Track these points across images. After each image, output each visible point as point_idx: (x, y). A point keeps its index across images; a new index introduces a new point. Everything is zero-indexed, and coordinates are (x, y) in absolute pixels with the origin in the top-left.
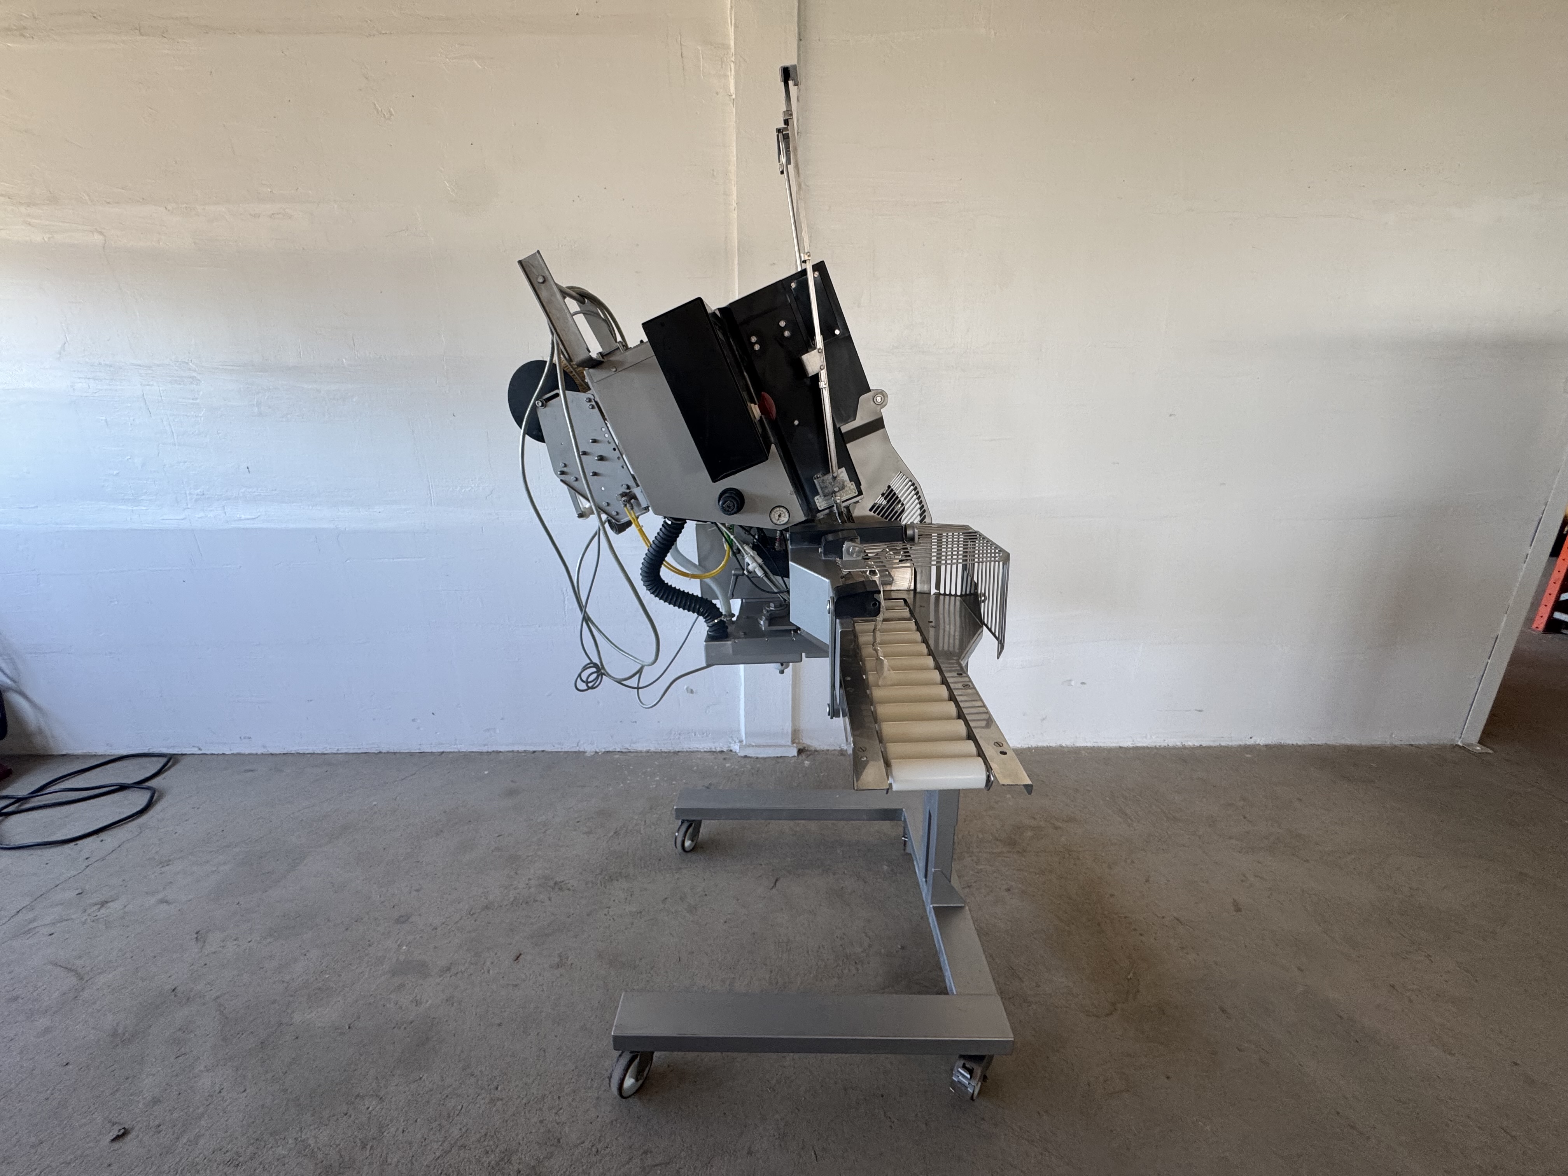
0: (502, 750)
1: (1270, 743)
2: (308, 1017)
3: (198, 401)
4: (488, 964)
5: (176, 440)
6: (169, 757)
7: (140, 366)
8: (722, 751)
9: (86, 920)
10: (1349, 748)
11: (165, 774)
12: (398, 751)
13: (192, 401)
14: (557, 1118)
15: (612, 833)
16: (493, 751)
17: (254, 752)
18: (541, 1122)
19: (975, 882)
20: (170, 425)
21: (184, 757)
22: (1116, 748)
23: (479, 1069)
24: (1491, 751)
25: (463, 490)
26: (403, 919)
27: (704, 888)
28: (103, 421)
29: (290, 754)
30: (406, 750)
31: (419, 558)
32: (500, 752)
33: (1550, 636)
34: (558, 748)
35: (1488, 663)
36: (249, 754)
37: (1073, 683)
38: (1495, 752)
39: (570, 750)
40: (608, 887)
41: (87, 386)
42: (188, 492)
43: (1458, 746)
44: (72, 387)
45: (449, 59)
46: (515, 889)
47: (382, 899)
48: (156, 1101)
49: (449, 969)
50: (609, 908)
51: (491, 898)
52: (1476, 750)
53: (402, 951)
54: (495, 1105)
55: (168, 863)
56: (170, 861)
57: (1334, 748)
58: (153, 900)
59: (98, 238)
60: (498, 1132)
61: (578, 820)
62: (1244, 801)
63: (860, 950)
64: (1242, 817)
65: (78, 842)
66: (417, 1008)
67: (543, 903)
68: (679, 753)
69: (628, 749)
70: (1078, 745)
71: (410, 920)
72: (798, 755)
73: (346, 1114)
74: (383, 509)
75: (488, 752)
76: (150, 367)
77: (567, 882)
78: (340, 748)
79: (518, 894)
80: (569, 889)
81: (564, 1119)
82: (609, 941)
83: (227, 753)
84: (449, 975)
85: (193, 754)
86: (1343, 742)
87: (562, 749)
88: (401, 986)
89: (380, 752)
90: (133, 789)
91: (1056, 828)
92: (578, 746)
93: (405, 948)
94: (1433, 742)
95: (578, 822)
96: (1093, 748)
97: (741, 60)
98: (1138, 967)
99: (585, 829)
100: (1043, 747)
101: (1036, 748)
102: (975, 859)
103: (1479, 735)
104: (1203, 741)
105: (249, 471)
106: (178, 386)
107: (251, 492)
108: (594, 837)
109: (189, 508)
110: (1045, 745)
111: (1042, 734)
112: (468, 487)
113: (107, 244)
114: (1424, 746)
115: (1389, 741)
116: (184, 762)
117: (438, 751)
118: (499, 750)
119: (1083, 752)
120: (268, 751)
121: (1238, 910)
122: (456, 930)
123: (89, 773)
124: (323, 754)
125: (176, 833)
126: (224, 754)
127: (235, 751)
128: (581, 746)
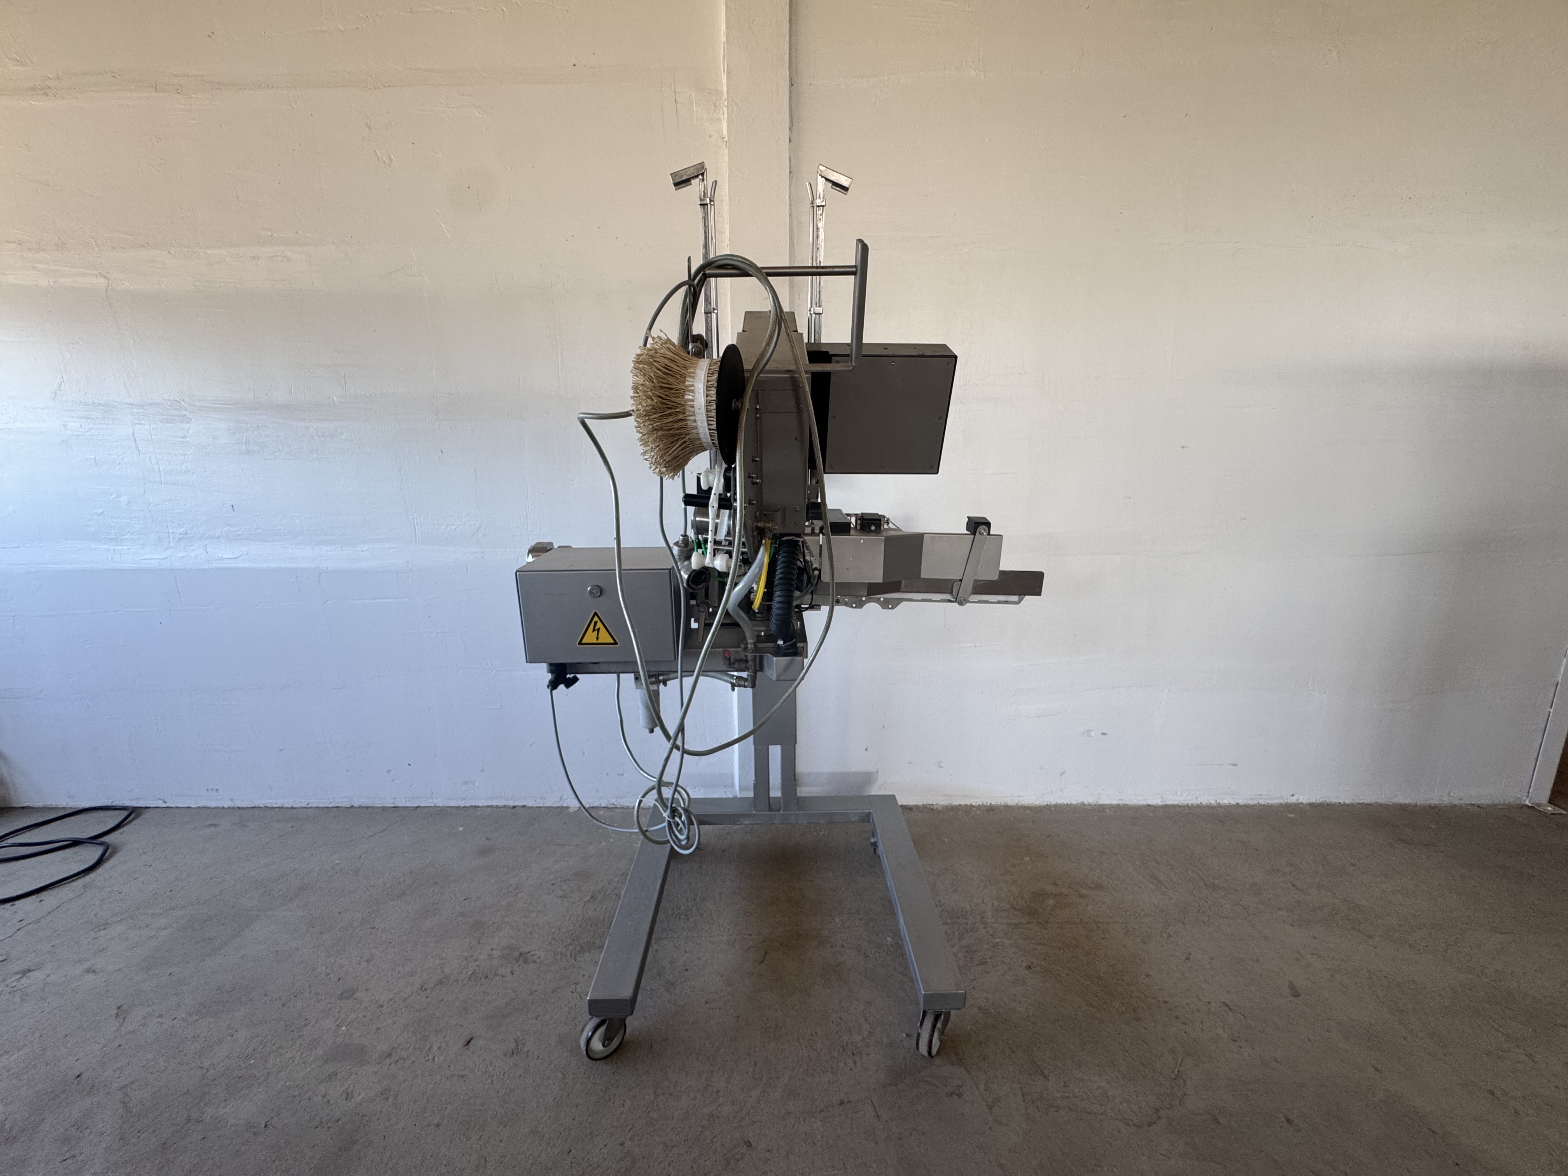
0: (480, 805)
1: (1314, 801)
2: (222, 1113)
3: (187, 439)
4: (435, 1048)
5: (163, 478)
6: (131, 810)
7: (133, 405)
9: (3, 991)
10: (1403, 808)
11: (125, 828)
12: (371, 805)
13: (180, 440)
15: (589, 898)
16: (471, 806)
17: (221, 805)
19: (990, 958)
20: (158, 463)
21: (147, 810)
22: (1144, 806)
24: (1564, 812)
25: (449, 529)
26: (347, 995)
28: (92, 460)
29: (258, 807)
30: (379, 804)
31: (401, 598)
32: (479, 807)
34: (540, 803)
35: (1550, 712)
36: (216, 808)
37: (1092, 734)
39: (553, 806)
40: (578, 959)
41: (80, 426)
42: (171, 531)
43: (1526, 806)
44: (64, 426)
45: (449, 108)
46: (476, 960)
47: (328, 971)
49: (390, 1055)
50: (577, 984)
51: (447, 971)
52: (1548, 810)
53: (340, 1032)
55: (105, 926)
56: (108, 924)
57: (1386, 807)
58: (81, 968)
59: (102, 281)
61: (553, 882)
62: (1291, 867)
63: (859, 1038)
64: (1290, 885)
65: (15, 903)
66: (347, 1102)
67: (504, 977)
69: (615, 805)
70: (1101, 802)
71: (356, 995)
74: (366, 548)
75: (465, 807)
76: (142, 407)
77: (534, 953)
78: (311, 801)
79: (478, 966)
80: (535, 962)
82: (573, 1024)
83: (193, 807)
84: (389, 1062)
85: (157, 807)
86: (1395, 800)
87: (544, 803)
88: (332, 1076)
89: (352, 807)
90: (86, 844)
91: (1081, 896)
92: (561, 800)
93: (344, 1028)
94: (1497, 802)
95: (553, 884)
97: (734, 104)
98: (1183, 1064)
99: (560, 893)
100: (1064, 805)
101: (1056, 806)
102: (991, 931)
103: (1547, 793)
104: (1240, 799)
105: (233, 510)
106: (169, 425)
107: (234, 531)
108: (568, 902)
109: (171, 548)
110: (1065, 803)
111: (1061, 790)
112: (454, 525)
113: (110, 287)
114: (1489, 806)
115: (1446, 801)
116: (146, 816)
117: (413, 806)
118: (477, 804)
119: (1108, 810)
120: (235, 804)
121: (1297, 995)
122: (404, 1008)
123: (45, 827)
124: (293, 808)
125: (120, 893)
126: (190, 807)
127: (201, 804)
128: (564, 800)
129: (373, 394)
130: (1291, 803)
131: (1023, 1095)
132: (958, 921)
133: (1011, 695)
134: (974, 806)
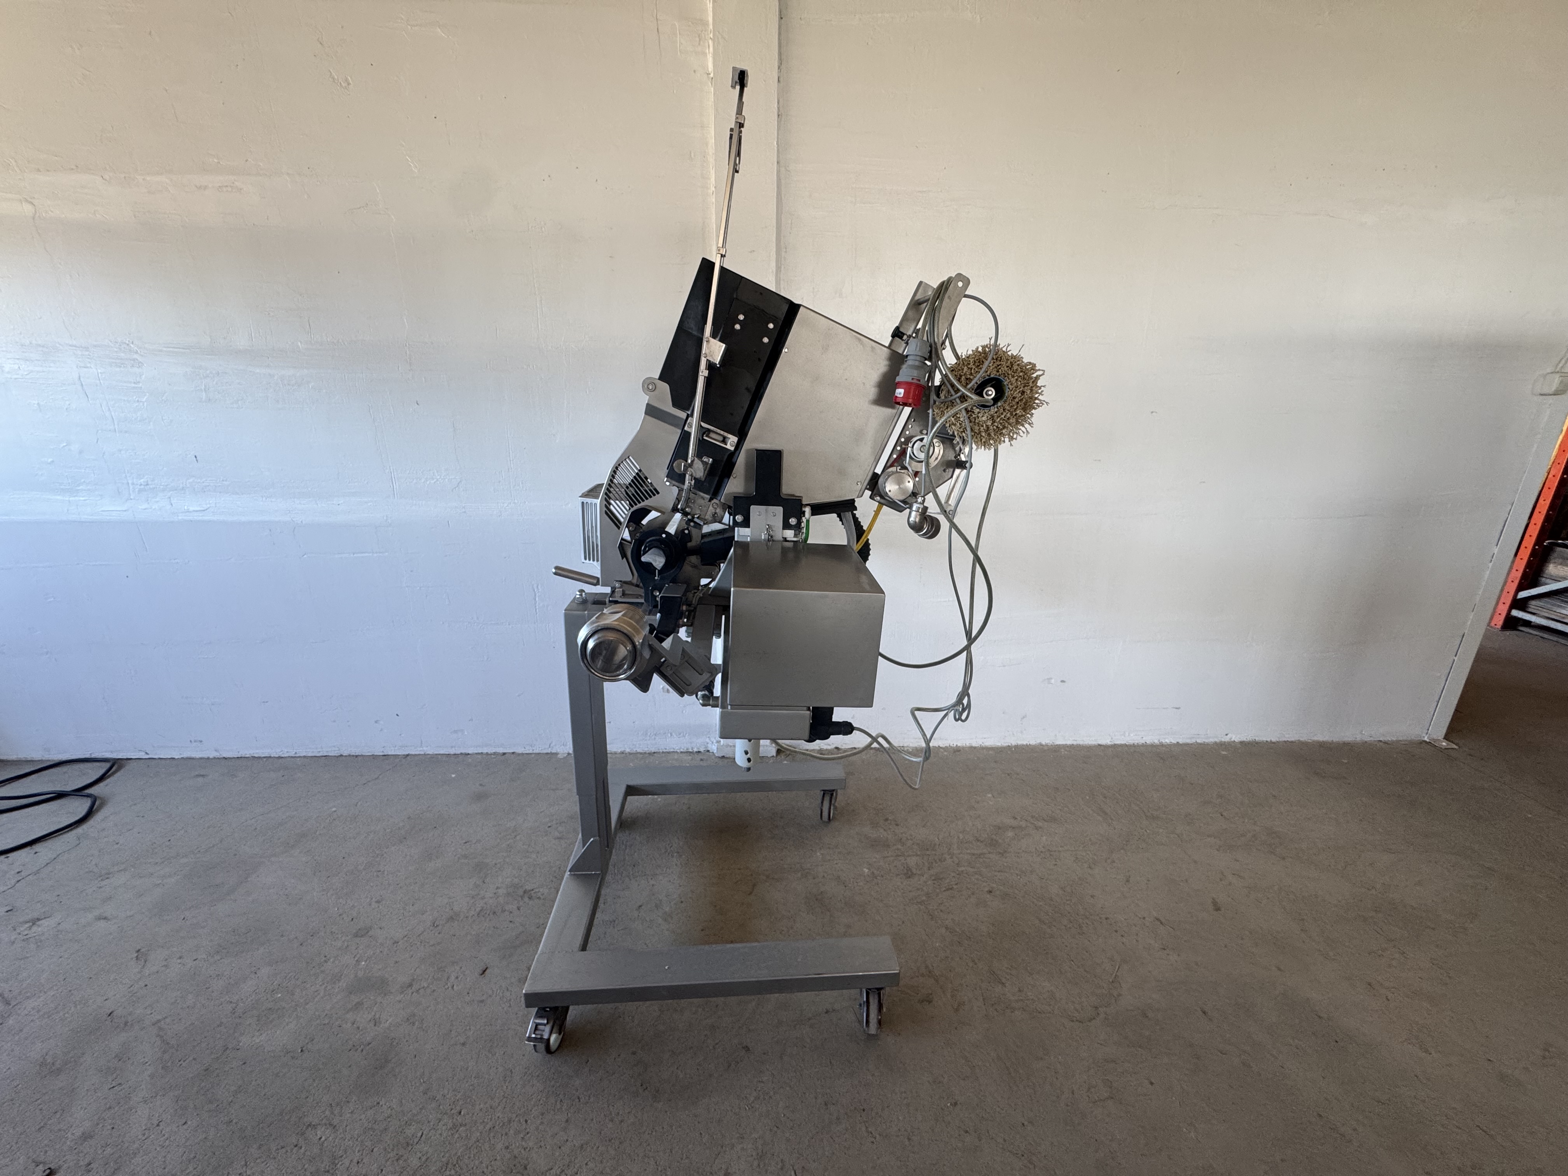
0: (470, 752)
1: (1245, 740)
2: (258, 1041)
3: (141, 384)
4: (453, 978)
5: (116, 426)
6: (112, 761)
7: (76, 346)
8: (699, 752)
9: (16, 939)
10: (1322, 745)
11: (108, 781)
12: (360, 754)
13: (133, 385)
14: (523, 1143)
16: (461, 754)
17: (206, 756)
18: (507, 1148)
19: (956, 884)
20: (109, 409)
21: (130, 761)
22: (1095, 746)
23: (442, 1093)
24: (1456, 747)
25: (428, 483)
26: (362, 933)
27: (679, 895)
28: (36, 405)
29: (245, 757)
30: (368, 752)
31: (380, 553)
32: (469, 754)
33: (1508, 633)
34: (529, 750)
35: (1454, 660)
36: (201, 758)
37: (1052, 681)
38: (1459, 747)
39: (541, 752)
41: (17, 367)
42: (130, 482)
43: (1425, 742)
45: (411, 26)
46: (483, 898)
47: (341, 911)
48: (86, 1137)
49: (410, 985)
51: (456, 908)
52: (1442, 745)
53: (360, 967)
54: (458, 1131)
55: (107, 875)
56: (110, 873)
57: (1306, 744)
58: (90, 916)
59: (28, 209)
60: (461, 1160)
61: (549, 825)
62: (1221, 798)
64: (1219, 815)
65: (8, 855)
66: (376, 1028)
67: (511, 912)
68: (655, 754)
70: (1057, 743)
71: (370, 933)
72: (777, 755)
73: (296, 1146)
74: (342, 502)
75: (455, 754)
76: (87, 349)
77: (538, 890)
78: (300, 751)
79: (485, 903)
80: (539, 898)
81: (531, 1144)
83: (176, 757)
84: (411, 991)
85: (139, 759)
86: (1316, 738)
87: (533, 750)
88: (358, 1005)
89: (341, 756)
90: (72, 797)
91: (1037, 828)
92: (549, 747)
93: (363, 963)
94: (1401, 739)
96: (1072, 746)
97: (719, 33)
98: (1120, 969)
99: (557, 834)
100: (1023, 745)
101: (1016, 747)
102: (956, 861)
103: (1444, 731)
104: (1180, 738)
105: (197, 461)
106: (118, 369)
107: (199, 482)
108: (566, 843)
109: (131, 499)
110: (1025, 743)
111: (1022, 732)
112: (433, 479)
113: (38, 215)
114: (1393, 742)
115: (1359, 738)
116: (129, 767)
117: (403, 754)
118: (467, 752)
119: (1063, 750)
120: (221, 755)
121: (1218, 909)
122: (419, 943)
123: (24, 779)
124: (280, 758)
125: (117, 844)
126: (174, 758)
127: (185, 755)
128: (553, 747)
129: (340, 341)
130: (1225, 742)
131: (984, 999)
132: (928, 853)
133: (979, 646)
134: (941, 748)
